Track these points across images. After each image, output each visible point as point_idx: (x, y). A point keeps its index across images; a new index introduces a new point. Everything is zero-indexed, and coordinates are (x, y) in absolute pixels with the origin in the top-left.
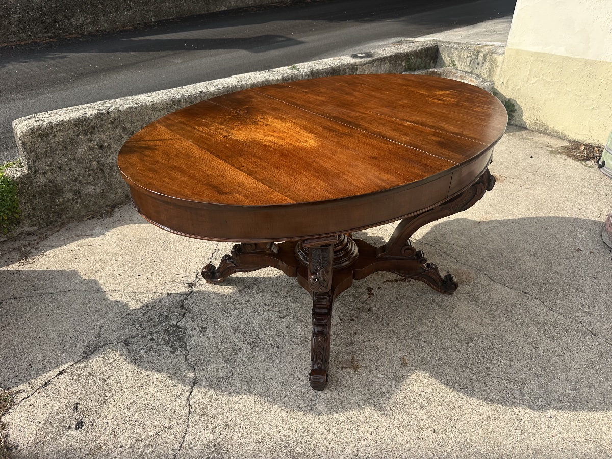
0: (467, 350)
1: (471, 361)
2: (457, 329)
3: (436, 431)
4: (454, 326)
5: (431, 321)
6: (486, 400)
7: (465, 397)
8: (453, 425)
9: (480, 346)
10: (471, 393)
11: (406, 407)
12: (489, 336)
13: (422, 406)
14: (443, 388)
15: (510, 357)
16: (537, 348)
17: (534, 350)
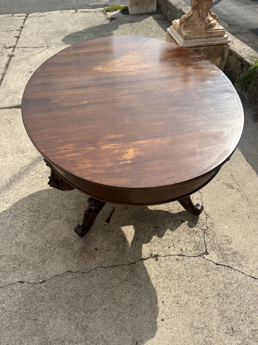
0: (45, 211)
1: (40, 208)
2: (58, 217)
3: (32, 176)
4: (60, 217)
5: (72, 209)
6: (23, 199)
7: (31, 193)
8: (28, 182)
9: (42, 218)
10: (30, 196)
11: (47, 173)
12: (42, 227)
13: (42, 178)
14: (41, 189)
15: (25, 226)
16: (16, 243)
17: (17, 240)
